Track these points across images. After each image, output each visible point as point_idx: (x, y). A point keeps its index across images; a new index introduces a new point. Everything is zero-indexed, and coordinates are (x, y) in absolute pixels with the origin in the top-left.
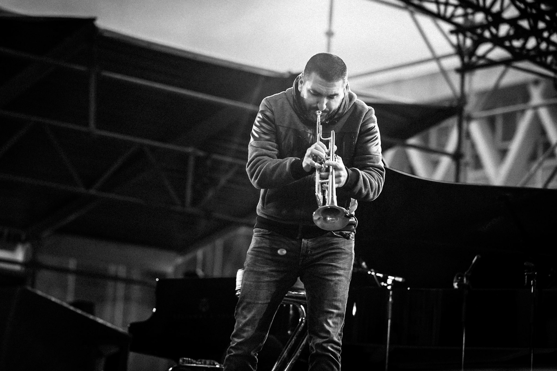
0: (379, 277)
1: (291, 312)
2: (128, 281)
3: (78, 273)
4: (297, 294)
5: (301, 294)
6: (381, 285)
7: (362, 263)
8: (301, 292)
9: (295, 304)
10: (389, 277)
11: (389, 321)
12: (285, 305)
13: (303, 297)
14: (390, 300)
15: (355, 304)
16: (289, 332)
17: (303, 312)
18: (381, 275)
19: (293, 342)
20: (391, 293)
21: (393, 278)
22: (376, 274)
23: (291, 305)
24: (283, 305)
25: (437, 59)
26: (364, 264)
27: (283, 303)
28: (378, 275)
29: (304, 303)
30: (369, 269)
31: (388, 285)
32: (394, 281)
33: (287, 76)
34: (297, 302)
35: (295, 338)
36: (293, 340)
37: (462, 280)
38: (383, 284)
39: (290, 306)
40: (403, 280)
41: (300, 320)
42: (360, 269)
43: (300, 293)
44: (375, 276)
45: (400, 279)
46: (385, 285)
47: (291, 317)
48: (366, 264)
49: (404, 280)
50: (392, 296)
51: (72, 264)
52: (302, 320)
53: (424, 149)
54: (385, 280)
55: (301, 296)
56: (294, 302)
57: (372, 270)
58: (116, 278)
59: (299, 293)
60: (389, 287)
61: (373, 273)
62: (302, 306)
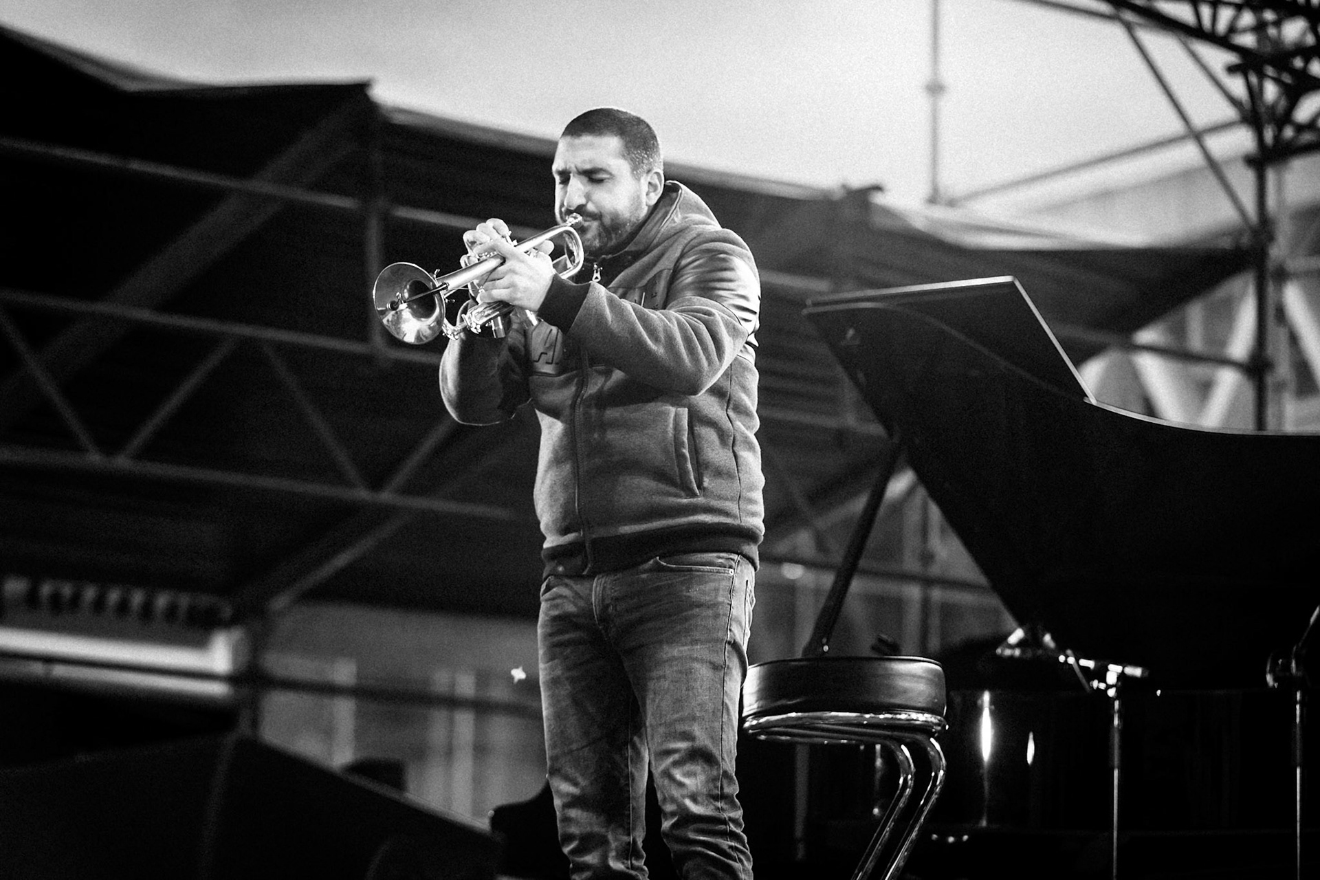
0: (1088, 668)
1: (879, 762)
2: (482, 707)
3: (360, 692)
4: (892, 718)
5: (900, 719)
6: (1093, 687)
7: (1043, 636)
8: (900, 714)
9: (888, 743)
10: (1111, 667)
11: (1116, 773)
12: (862, 747)
13: (905, 724)
14: (1116, 722)
15: (1031, 736)
16: (876, 811)
17: (909, 762)
18: (1090, 664)
19: (887, 834)
20: (1117, 704)
21: (1119, 669)
22: (1077, 661)
23: (878, 747)
24: (859, 748)
25: (1197, 136)
26: (1047, 638)
27: (857, 742)
28: (1083, 662)
29: (908, 740)
30: (1061, 649)
31: (1109, 687)
32: (1122, 677)
33: (838, 195)
34: (891, 738)
35: (891, 824)
36: (888, 829)
37: (1287, 667)
38: (1095, 684)
39: (875, 748)
40: (1143, 673)
41: (901, 781)
42: (1040, 652)
43: (898, 716)
44: (1076, 667)
45: (1136, 672)
46: (1102, 686)
47: (878, 775)
48: (1053, 638)
49: (1146, 674)
50: (1119, 711)
51: (344, 672)
52: (905, 780)
53: (1177, 353)
54: (1101, 674)
55: (901, 722)
56: (886, 737)
57: (1069, 652)
58: (452, 703)
59: (894, 716)
60: (1112, 693)
61: (1071, 660)
62: (903, 747)
